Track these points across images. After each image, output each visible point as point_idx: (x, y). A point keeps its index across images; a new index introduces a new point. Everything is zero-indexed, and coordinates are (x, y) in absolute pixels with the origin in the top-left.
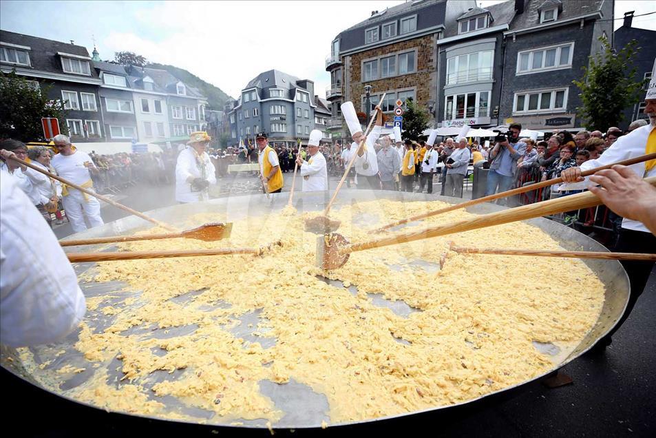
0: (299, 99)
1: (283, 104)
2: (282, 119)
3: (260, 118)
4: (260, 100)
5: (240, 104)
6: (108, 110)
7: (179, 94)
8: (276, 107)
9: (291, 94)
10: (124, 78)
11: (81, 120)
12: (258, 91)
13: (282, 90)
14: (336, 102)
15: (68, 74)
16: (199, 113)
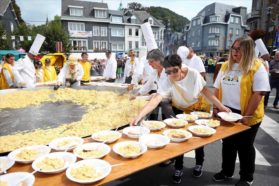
1: (219, 26)
2: (216, 36)
3: (201, 37)
4: (202, 25)
5: (190, 28)
6: (112, 35)
8: (213, 28)
9: (227, 18)
10: (122, 18)
11: (99, 41)
12: (202, 19)
13: (219, 17)
14: (254, 22)
15: (97, 18)
16: (160, 35)
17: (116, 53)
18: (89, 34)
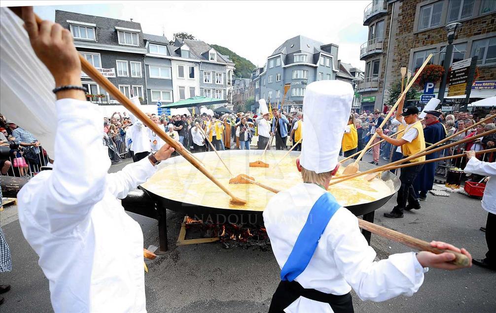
0: (322, 64)
1: (306, 68)
2: (303, 83)
3: (282, 83)
4: (283, 66)
5: (265, 71)
6: (151, 76)
7: (210, 61)
8: (299, 71)
9: (315, 58)
10: (166, 47)
11: (129, 86)
12: (282, 57)
13: (306, 55)
14: (373, 61)
15: (122, 45)
16: (227, 78)
17: (158, 105)
18: (109, 73)
